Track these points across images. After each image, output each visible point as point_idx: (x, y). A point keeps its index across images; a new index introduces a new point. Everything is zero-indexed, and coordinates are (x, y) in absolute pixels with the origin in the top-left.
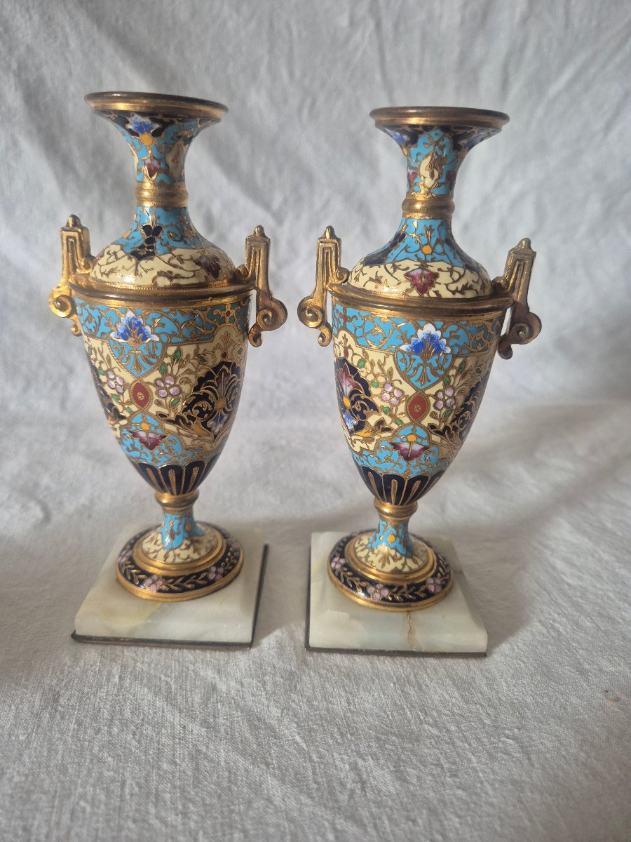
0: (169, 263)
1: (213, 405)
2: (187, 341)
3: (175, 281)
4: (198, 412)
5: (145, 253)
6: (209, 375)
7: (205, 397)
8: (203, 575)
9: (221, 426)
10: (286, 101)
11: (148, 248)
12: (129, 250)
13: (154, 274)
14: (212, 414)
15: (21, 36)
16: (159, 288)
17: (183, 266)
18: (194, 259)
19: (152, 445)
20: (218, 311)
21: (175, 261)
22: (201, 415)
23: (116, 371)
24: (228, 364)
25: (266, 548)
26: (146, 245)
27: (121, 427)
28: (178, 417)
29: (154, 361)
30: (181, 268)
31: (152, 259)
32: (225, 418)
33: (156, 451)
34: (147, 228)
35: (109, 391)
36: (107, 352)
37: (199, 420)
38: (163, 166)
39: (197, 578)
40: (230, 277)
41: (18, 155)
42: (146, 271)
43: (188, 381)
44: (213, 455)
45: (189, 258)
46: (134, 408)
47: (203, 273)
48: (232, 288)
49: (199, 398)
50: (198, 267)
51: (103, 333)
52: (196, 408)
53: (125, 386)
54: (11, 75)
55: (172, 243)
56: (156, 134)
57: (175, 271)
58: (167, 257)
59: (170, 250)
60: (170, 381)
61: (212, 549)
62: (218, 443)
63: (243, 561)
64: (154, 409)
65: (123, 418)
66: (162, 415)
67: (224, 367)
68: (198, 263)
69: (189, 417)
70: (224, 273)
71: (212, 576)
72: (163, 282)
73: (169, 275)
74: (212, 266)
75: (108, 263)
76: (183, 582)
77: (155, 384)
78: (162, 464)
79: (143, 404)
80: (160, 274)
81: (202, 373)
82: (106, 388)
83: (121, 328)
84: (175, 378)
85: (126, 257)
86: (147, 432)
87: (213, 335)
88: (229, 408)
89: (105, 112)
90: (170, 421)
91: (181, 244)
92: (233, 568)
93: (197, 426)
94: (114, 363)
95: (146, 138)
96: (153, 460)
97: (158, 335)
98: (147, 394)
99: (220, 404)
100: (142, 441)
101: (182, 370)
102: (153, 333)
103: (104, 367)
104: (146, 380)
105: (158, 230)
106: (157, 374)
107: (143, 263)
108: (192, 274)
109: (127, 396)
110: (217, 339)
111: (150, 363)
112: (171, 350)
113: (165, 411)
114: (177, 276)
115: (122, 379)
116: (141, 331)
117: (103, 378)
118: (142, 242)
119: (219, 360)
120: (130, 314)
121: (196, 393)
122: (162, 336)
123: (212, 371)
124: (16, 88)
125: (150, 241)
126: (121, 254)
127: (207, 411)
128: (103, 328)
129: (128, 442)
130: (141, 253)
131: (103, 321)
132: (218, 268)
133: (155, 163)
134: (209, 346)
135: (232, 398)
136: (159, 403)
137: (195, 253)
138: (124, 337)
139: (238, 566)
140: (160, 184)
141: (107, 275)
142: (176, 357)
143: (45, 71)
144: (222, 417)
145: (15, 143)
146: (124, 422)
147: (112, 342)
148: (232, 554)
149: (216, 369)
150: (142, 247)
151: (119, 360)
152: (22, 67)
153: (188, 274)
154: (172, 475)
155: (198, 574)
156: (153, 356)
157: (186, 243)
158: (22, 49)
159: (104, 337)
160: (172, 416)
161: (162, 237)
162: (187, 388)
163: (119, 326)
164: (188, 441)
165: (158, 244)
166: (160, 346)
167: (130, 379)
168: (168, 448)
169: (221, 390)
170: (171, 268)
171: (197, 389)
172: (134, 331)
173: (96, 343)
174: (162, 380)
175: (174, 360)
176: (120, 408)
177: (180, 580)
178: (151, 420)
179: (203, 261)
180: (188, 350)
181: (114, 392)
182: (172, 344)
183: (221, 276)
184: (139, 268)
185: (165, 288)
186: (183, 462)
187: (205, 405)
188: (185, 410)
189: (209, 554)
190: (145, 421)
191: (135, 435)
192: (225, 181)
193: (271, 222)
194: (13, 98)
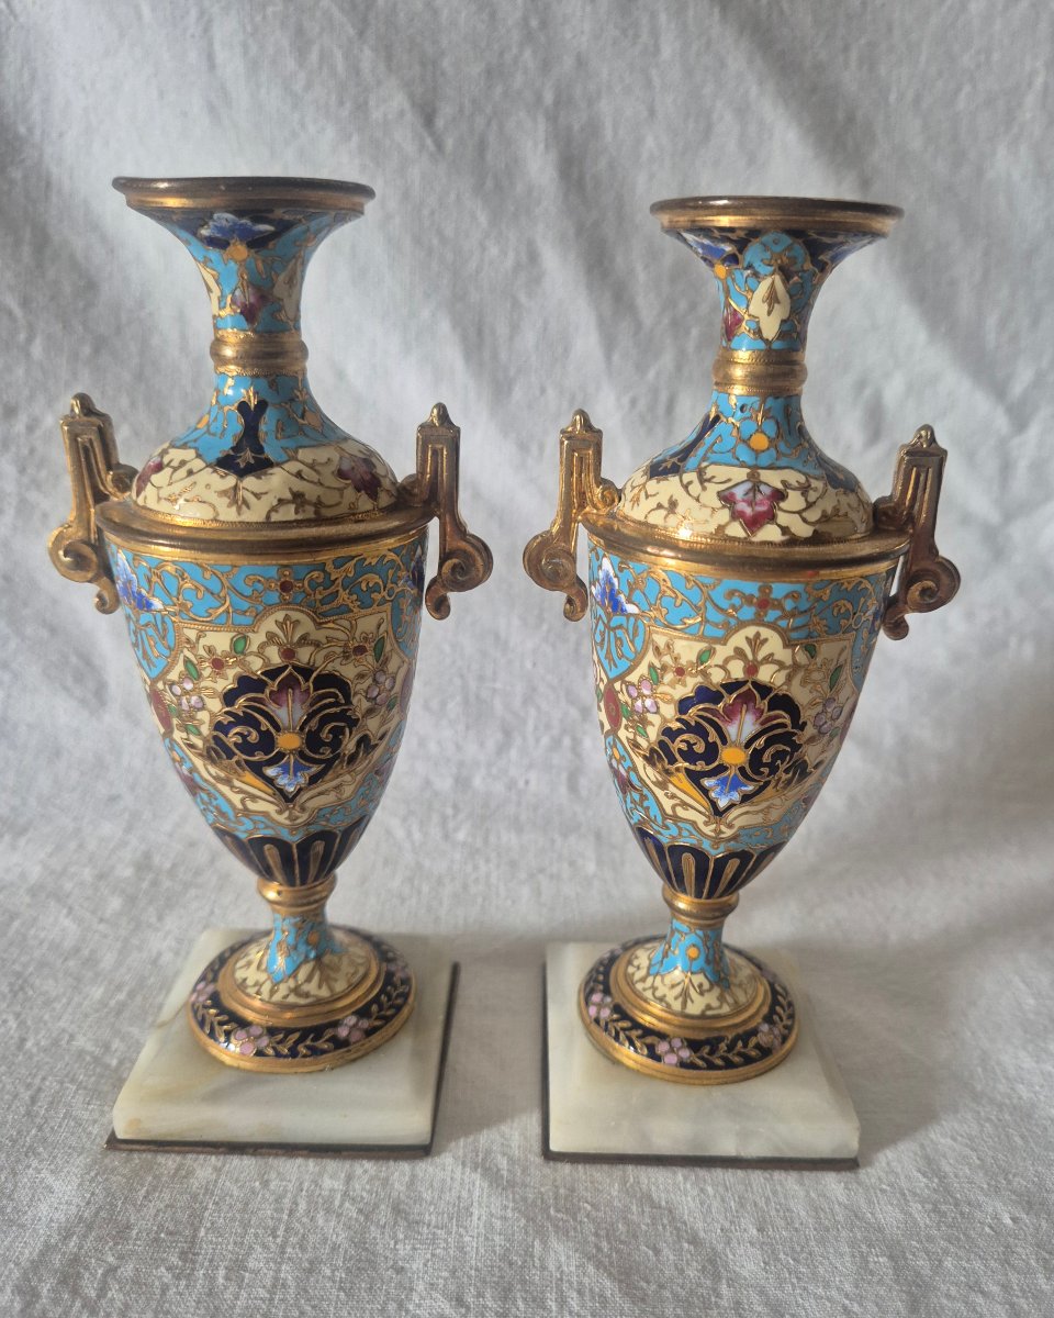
15: (568, 36)
41: (536, 280)
54: (541, 119)
124: (547, 147)
143: (605, 107)
145: (533, 257)
152: (563, 100)
158: (568, 62)
192: (922, 336)
193: (1002, 422)
194: (539, 167)
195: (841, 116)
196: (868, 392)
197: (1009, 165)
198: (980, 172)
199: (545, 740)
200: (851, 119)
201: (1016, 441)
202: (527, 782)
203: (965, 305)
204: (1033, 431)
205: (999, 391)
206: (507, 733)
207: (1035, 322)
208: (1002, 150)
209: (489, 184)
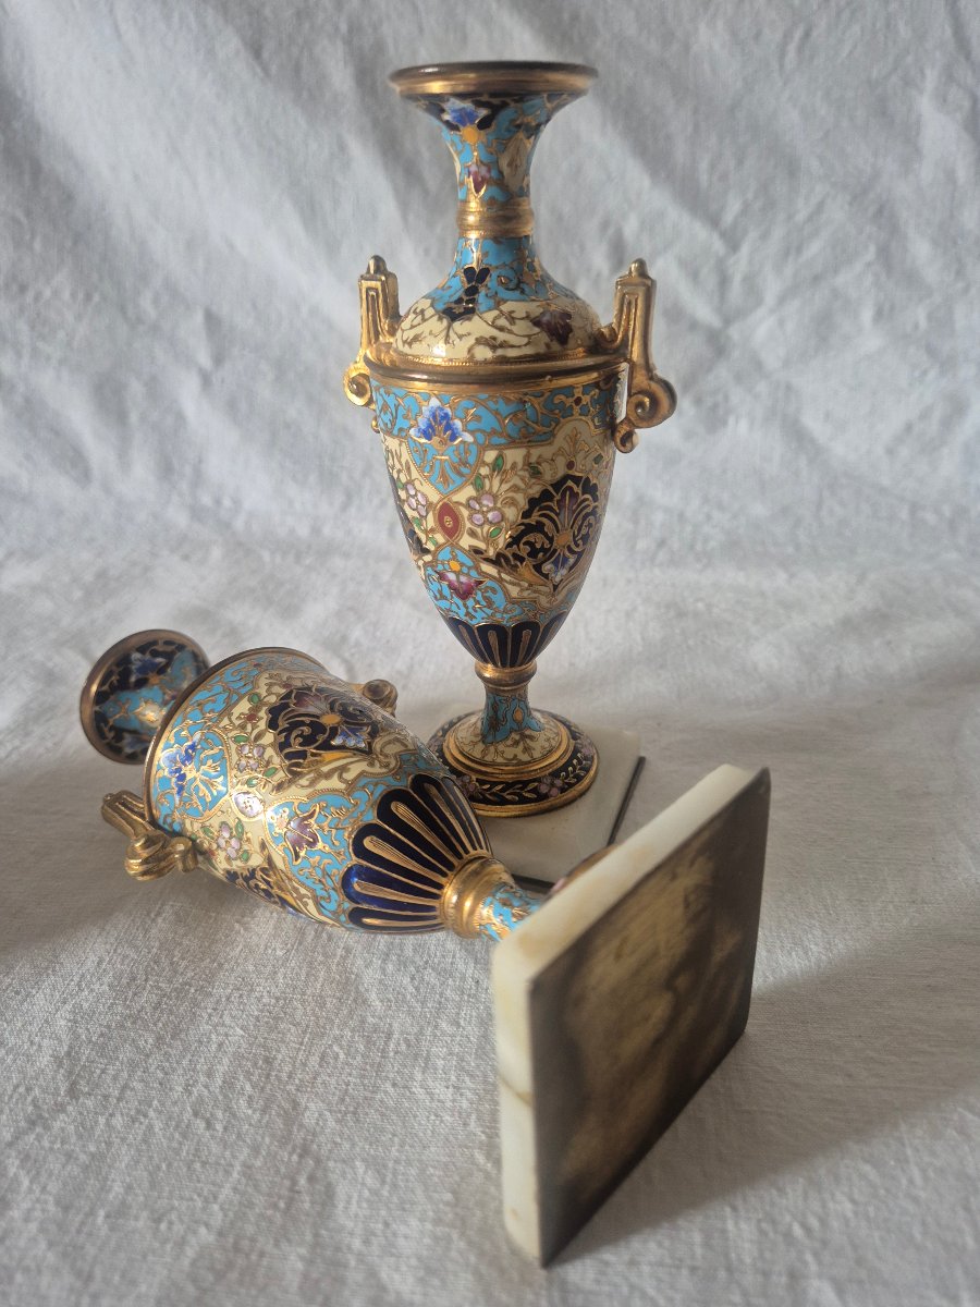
0: (493, 325)
1: (551, 540)
2: (513, 443)
3: (500, 352)
4: (528, 548)
5: (462, 310)
6: (546, 495)
7: (539, 527)
8: (531, 786)
9: (564, 572)
10: (757, 36)
11: (468, 302)
12: (441, 307)
13: (472, 341)
14: (549, 553)
16: (476, 363)
17: (514, 328)
18: (532, 316)
19: (464, 593)
20: (562, 397)
21: (503, 322)
22: (533, 554)
23: (417, 483)
24: (577, 480)
25: (641, 762)
26: (465, 298)
27: (425, 564)
28: (499, 555)
29: (464, 470)
30: (510, 332)
31: (470, 319)
32: (572, 561)
33: (470, 602)
34: (469, 272)
35: (410, 513)
36: (406, 457)
37: (529, 562)
38: (494, 174)
39: (522, 789)
40: (588, 343)
41: (347, 165)
42: (460, 337)
43: (513, 503)
44: (554, 614)
45: (524, 315)
46: (440, 538)
47: (544, 338)
48: (590, 361)
49: (529, 529)
50: (537, 330)
51: (401, 430)
52: (525, 543)
53: (429, 506)
54: (339, 44)
55: (503, 293)
56: (484, 124)
57: (502, 336)
58: (490, 316)
59: (497, 305)
60: (488, 503)
61: (551, 752)
62: (560, 597)
63: (596, 773)
64: (466, 541)
65: (427, 551)
66: (477, 551)
67: (570, 483)
68: (536, 322)
69: (514, 555)
70: (578, 336)
71: (544, 789)
72: (484, 353)
73: (491, 343)
74: (559, 329)
75: (412, 327)
76: (502, 790)
77: (468, 506)
78: (479, 621)
79: (452, 533)
80: (479, 341)
81: (535, 491)
82: (406, 508)
83: (422, 422)
84: (495, 497)
85: (436, 317)
86: (458, 574)
87: (553, 435)
88: (577, 546)
89: (413, 97)
90: (488, 560)
91: (517, 294)
92: (578, 782)
93: (526, 570)
94: (415, 474)
95: (470, 132)
96: (468, 614)
97: (472, 433)
98: (456, 519)
99: (563, 539)
100: (451, 586)
101: (505, 487)
102: (465, 430)
103: (403, 479)
104: (455, 498)
105: (485, 272)
106: (470, 491)
107: (457, 325)
108: (526, 340)
109: (431, 522)
110: (560, 440)
111: (460, 473)
112: (490, 456)
113: (482, 546)
114: (503, 345)
115: (424, 495)
116: (449, 427)
117: (403, 494)
118: (460, 293)
119: (561, 471)
120: (434, 402)
121: (526, 521)
122: (479, 435)
123: (551, 489)
124: (345, 63)
125: (472, 292)
126: (430, 312)
127: (542, 549)
128: (401, 423)
129: (435, 586)
130: (456, 311)
131: (401, 411)
132: (568, 329)
133: (484, 171)
134: (546, 451)
135: (584, 532)
136: (473, 534)
137: (534, 308)
138: (427, 434)
139: (586, 781)
140: (489, 203)
141: (410, 344)
142: (497, 466)
143: (386, 29)
144: (566, 559)
145: (342, 148)
146: (428, 558)
147: (412, 444)
148: (580, 762)
149: (558, 485)
150: (459, 301)
151: (421, 469)
152: (355, 28)
153: (521, 341)
154: (493, 638)
155: (525, 784)
156: (465, 463)
157: (523, 292)
159: (402, 435)
160: (491, 553)
161: (489, 285)
162: (512, 514)
163: (419, 419)
164: (514, 591)
165: (481, 297)
166: (474, 449)
167: (434, 497)
168: (485, 598)
169: (565, 518)
170: (495, 333)
171: (526, 514)
172: (440, 426)
173: (393, 443)
174: (477, 499)
175: (494, 471)
176: (423, 537)
177: (500, 787)
178: (462, 558)
179: (545, 319)
180: (515, 456)
181: (415, 514)
182: (492, 447)
183: (571, 343)
184: (451, 331)
185: (486, 362)
186: (507, 621)
187: (538, 539)
188: (509, 545)
189: (545, 757)
190: (454, 558)
191: (442, 577)
192: (646, 182)
193: (718, 246)
194: (341, 78)
195: (566, 16)
196: (611, 231)
197: (710, 39)
198: (687, 47)
199: (376, 501)
200: (575, 18)
201: (731, 261)
202: (360, 531)
203: (680, 152)
204: (745, 249)
205: (714, 221)
206: (349, 496)
207: (740, 162)
208: (702, 27)
209: (305, 94)
